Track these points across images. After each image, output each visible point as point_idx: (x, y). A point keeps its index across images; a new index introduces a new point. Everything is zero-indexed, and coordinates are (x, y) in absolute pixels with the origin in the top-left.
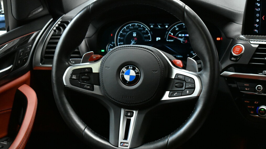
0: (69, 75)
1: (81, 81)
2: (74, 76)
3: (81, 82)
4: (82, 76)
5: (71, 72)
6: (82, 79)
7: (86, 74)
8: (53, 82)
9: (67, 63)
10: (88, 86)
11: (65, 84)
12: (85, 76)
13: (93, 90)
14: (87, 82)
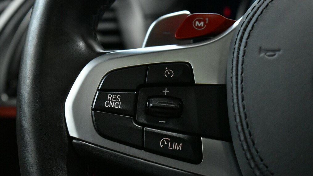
0: (92, 96)
1: (142, 120)
2: (111, 97)
3: (143, 125)
4: (149, 98)
5: (98, 82)
6: (148, 112)
7: (166, 92)
8: (21, 126)
9: (81, 45)
10: (174, 139)
11: (73, 133)
12: (160, 100)
13: (196, 159)
14: (167, 126)
